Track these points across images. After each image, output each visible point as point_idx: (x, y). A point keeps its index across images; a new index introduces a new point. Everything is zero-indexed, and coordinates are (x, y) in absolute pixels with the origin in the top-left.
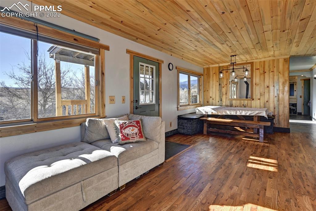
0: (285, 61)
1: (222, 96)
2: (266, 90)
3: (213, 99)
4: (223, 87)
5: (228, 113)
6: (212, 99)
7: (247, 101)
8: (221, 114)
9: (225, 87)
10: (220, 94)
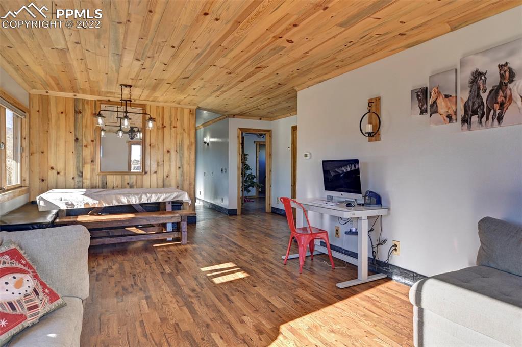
0: (191, 114)
1: (83, 166)
2: (166, 158)
3: (58, 173)
4: (86, 146)
5: (124, 201)
6: (55, 172)
7: (135, 176)
8: (107, 205)
9: (89, 147)
10: (78, 162)
